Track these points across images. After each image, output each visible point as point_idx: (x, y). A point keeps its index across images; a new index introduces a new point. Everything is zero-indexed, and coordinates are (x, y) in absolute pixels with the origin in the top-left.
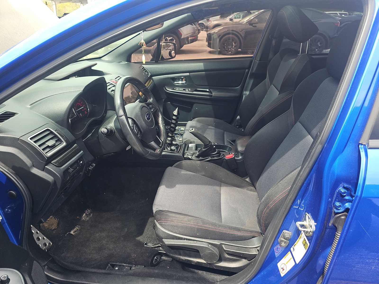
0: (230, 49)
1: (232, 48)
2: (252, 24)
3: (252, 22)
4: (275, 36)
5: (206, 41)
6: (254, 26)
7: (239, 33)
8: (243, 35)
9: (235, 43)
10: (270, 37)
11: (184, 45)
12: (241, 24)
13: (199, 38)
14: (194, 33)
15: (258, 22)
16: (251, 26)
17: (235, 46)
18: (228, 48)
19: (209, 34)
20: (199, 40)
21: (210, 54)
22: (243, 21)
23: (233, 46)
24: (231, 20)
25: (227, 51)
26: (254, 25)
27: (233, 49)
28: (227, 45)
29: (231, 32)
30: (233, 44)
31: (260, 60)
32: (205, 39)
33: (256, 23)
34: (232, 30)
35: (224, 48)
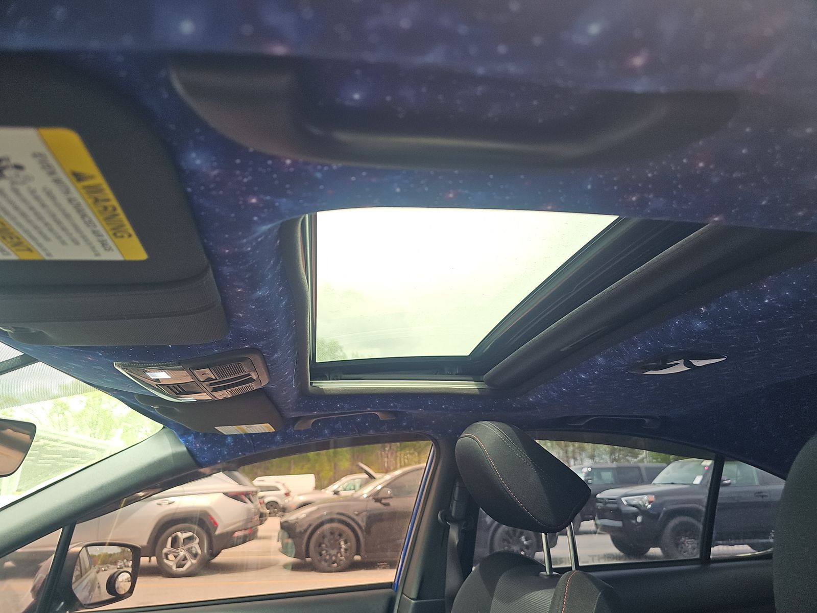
0: (334, 558)
1: (339, 555)
2: (381, 501)
3: (380, 496)
4: (453, 514)
5: (276, 540)
6: (385, 504)
7: (353, 520)
8: (363, 524)
9: (346, 542)
10: (441, 517)
11: (223, 550)
12: (356, 499)
13: (260, 534)
14: (249, 520)
15: (392, 495)
16: (378, 504)
17: (346, 550)
18: (330, 555)
19: (286, 522)
20: (260, 538)
21: (285, 570)
22: (359, 493)
23: (342, 550)
24: (336, 493)
25: (326, 561)
26: (383, 501)
27: (342, 556)
28: (327, 546)
29: (335, 516)
30: (342, 543)
31: (418, 598)
32: (276, 534)
33: (387, 496)
34: (339, 514)
35: (321, 555)
